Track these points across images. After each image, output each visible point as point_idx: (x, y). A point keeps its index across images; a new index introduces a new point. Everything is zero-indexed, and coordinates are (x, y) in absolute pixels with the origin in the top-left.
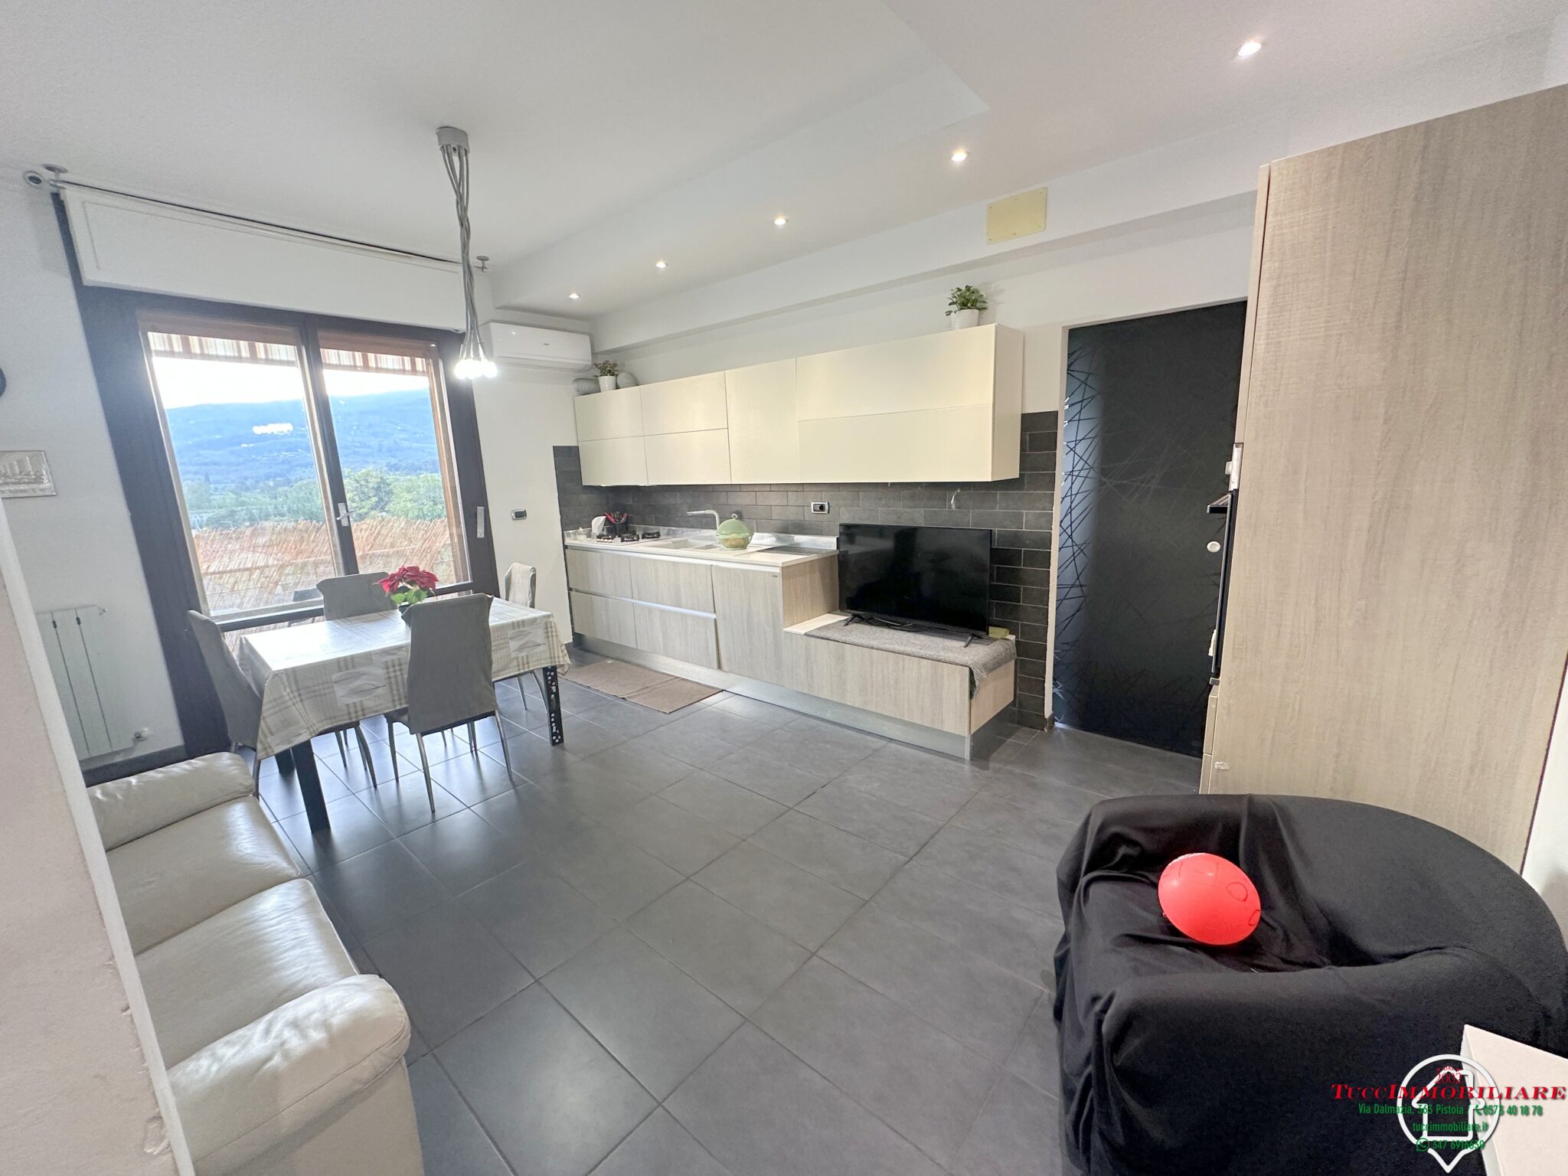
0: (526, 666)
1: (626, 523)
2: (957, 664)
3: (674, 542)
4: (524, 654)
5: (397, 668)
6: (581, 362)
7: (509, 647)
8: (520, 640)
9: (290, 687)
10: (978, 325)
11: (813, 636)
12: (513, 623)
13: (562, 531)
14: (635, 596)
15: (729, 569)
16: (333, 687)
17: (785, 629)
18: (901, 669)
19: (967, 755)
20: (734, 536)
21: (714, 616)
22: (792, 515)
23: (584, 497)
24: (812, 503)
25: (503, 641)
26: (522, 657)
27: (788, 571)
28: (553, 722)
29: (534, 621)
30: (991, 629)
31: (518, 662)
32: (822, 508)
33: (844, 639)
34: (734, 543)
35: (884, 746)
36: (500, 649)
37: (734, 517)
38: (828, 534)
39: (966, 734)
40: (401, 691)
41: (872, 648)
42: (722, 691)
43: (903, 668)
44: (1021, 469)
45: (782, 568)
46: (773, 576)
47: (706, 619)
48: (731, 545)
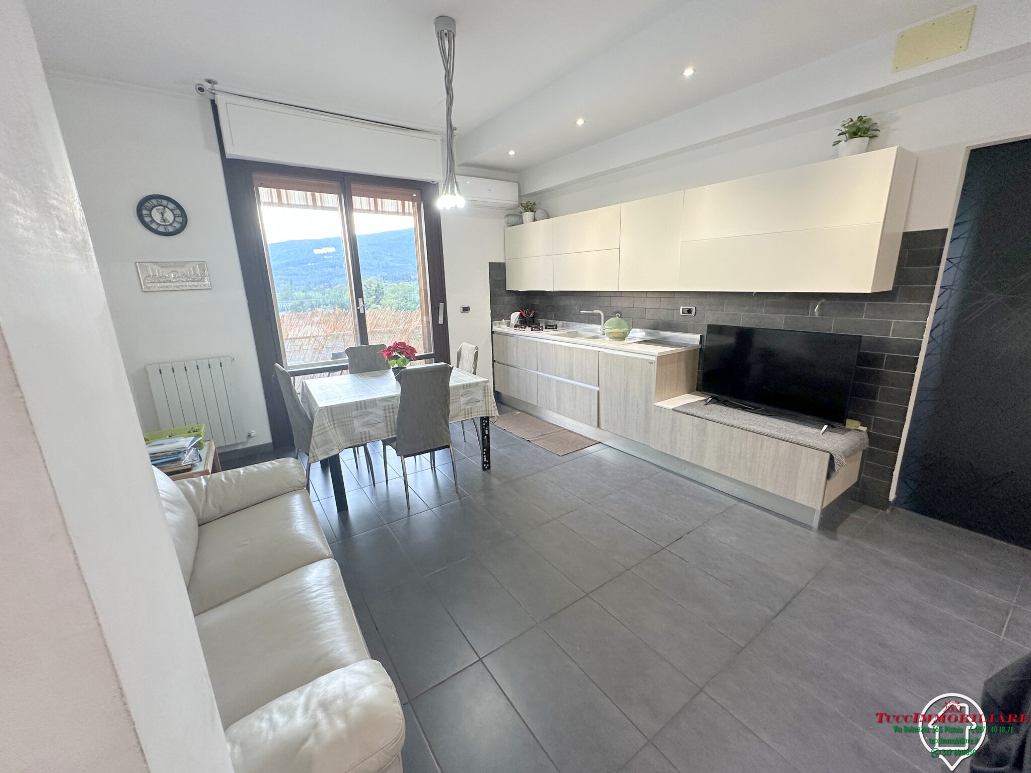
0: (470, 415)
1: (533, 317)
2: (817, 449)
3: (568, 333)
4: (469, 407)
5: (391, 411)
6: (512, 203)
7: (460, 401)
8: (468, 397)
9: (329, 419)
10: (867, 151)
11: (679, 411)
12: (464, 385)
13: (492, 321)
14: (540, 369)
15: (613, 355)
16: (353, 420)
17: (656, 405)
18: (759, 445)
19: (815, 522)
20: (617, 330)
21: (598, 389)
22: (663, 316)
23: (507, 299)
24: (682, 308)
25: (457, 397)
26: (468, 408)
27: (661, 359)
28: (485, 455)
29: (477, 384)
30: (848, 421)
31: (465, 412)
32: (689, 311)
33: (707, 416)
34: (616, 335)
35: (735, 505)
36: (454, 403)
37: (618, 316)
38: (694, 331)
39: (818, 508)
40: (393, 426)
41: (733, 426)
42: (599, 443)
43: (762, 447)
44: (895, 283)
45: (658, 357)
46: (650, 363)
47: (591, 390)
48: (615, 337)
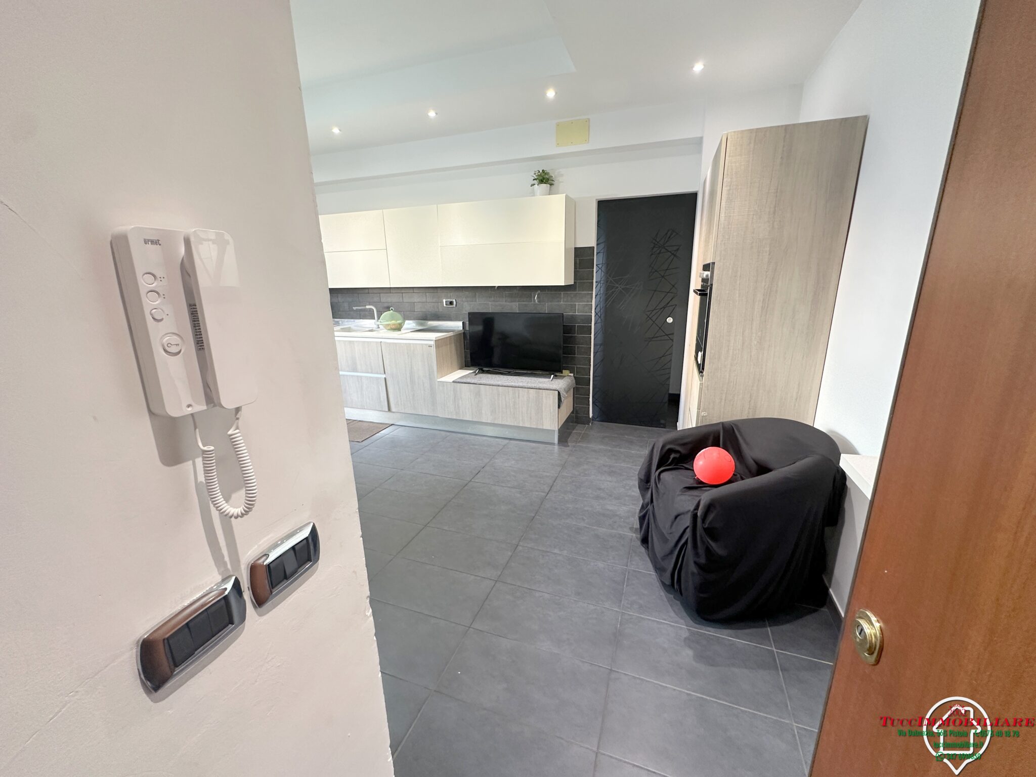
2: (551, 390)
3: (342, 329)
10: (549, 195)
11: (459, 382)
15: (396, 344)
17: (438, 380)
18: (517, 396)
19: (556, 441)
20: (393, 322)
21: (384, 376)
22: (430, 308)
24: (444, 301)
27: (437, 341)
30: (564, 371)
32: (451, 303)
33: (479, 382)
34: (394, 327)
35: (508, 443)
37: (392, 309)
38: (456, 319)
39: (557, 429)
41: (499, 386)
42: (392, 425)
43: (519, 396)
44: (574, 280)
45: (435, 341)
46: (429, 346)
47: (378, 379)
48: (391, 328)
